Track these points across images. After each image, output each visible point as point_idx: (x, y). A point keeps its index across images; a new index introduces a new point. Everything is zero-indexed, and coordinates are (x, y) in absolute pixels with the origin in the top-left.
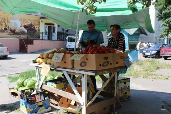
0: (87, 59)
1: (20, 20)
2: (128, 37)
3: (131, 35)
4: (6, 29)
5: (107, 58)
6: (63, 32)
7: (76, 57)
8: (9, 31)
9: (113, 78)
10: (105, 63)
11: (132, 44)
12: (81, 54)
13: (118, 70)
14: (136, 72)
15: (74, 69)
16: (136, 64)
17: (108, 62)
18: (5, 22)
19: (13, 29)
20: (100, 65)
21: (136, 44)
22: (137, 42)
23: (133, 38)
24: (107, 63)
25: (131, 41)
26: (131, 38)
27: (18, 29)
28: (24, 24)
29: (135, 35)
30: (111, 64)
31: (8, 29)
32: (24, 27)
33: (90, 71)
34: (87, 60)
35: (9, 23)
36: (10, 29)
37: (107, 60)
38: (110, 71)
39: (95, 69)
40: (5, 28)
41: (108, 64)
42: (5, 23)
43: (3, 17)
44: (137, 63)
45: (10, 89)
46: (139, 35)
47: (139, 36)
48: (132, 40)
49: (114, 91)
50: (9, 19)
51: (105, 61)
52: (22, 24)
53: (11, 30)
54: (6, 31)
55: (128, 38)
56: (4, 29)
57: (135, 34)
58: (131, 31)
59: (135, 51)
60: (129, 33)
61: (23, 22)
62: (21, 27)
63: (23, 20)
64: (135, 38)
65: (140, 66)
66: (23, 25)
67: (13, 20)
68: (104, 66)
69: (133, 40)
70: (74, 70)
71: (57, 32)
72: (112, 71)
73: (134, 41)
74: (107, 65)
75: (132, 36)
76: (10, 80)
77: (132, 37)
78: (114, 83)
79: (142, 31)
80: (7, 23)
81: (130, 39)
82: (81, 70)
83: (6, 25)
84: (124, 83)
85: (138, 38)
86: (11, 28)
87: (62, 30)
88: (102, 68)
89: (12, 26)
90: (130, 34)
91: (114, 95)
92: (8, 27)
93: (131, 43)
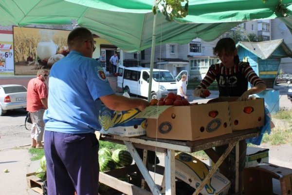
0: (174, 116)
1: (54, 42)
2: (257, 64)
3: (264, 61)
4: (30, 59)
5: (216, 113)
6: (136, 59)
7: (149, 113)
8: (37, 63)
9: (231, 153)
10: (213, 124)
11: (267, 77)
12: (159, 105)
13: (242, 138)
14: (278, 133)
15: (146, 138)
16: (277, 117)
17: (219, 122)
18: (28, 47)
19: (42, 58)
20: (202, 129)
21: (274, 76)
22: (276, 73)
23: (269, 66)
24: (217, 124)
25: (264, 71)
26: (265, 66)
27: (51, 59)
28: (63, 48)
29: (272, 60)
30: (225, 125)
31: (34, 58)
32: (63, 54)
33: (180, 143)
34: (173, 118)
35: (35, 48)
36: (38, 58)
37: (217, 117)
38: (224, 141)
39: (191, 139)
40: (29, 57)
41: (219, 125)
42: (28, 49)
43: (25, 37)
44: (278, 115)
45: (28, 175)
46: (279, 59)
47: (280, 61)
48: (266, 70)
49: (235, 180)
50: (36, 40)
51: (211, 119)
52: (59, 49)
53: (39, 61)
54: (31, 63)
55: (257, 67)
56: (28, 59)
57: (272, 57)
58: (264, 53)
59: (273, 91)
60: (260, 57)
61: (60, 44)
62: (57, 53)
63: (60, 41)
64: (272, 66)
65: (284, 120)
66: (61, 50)
67: (43, 41)
68: (209, 130)
69: (269, 69)
70: (146, 140)
71: (124, 61)
72: (229, 141)
73: (271, 71)
74: (217, 128)
75: (266, 62)
76: (34, 155)
77: (267, 64)
78: (234, 164)
79: (286, 50)
80: (32, 48)
81: (262, 69)
82: (161, 140)
83: (31, 52)
84: (256, 161)
85: (279, 65)
86: (40, 57)
87: (133, 56)
88: (206, 135)
89: (41, 53)
90: (263, 59)
91: (234, 189)
92: (35, 55)
93: (265, 75)
